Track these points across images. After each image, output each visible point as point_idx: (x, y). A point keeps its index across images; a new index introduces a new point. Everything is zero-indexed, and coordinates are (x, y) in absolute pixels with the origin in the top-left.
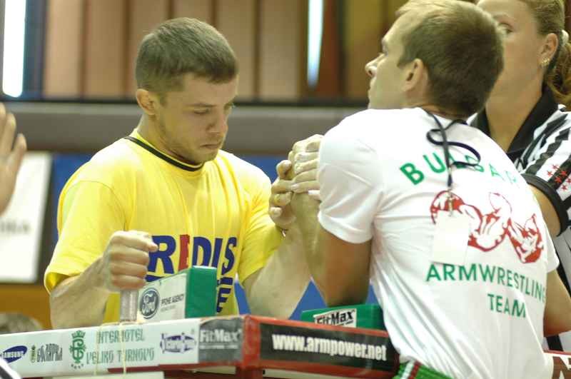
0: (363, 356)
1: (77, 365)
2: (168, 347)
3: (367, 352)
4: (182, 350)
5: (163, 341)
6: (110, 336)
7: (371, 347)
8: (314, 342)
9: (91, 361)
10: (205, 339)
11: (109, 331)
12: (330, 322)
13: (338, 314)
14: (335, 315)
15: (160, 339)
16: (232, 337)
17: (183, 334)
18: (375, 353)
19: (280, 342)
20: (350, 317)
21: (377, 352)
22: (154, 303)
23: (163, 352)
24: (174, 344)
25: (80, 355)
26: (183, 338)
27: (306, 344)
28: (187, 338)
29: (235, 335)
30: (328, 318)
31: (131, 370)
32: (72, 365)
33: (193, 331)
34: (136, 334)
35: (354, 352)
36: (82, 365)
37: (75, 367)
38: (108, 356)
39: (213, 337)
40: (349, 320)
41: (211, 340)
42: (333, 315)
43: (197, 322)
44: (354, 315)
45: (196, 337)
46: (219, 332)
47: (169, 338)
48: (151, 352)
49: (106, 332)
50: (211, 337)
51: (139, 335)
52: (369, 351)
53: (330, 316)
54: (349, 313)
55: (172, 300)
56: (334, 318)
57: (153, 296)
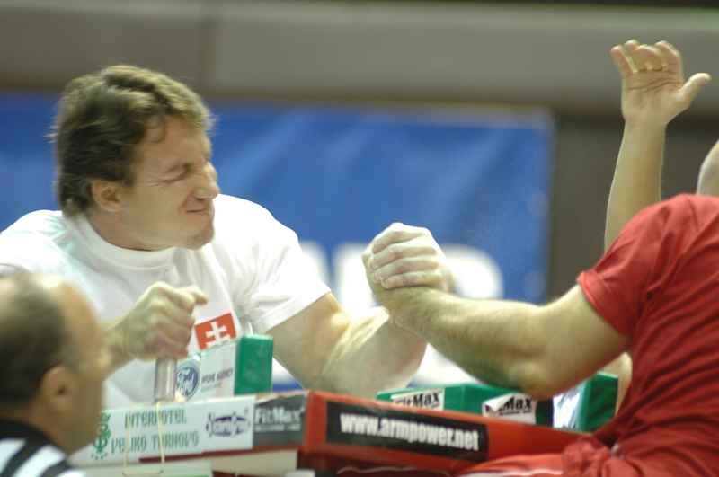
0: (449, 443)
1: (99, 456)
2: (217, 431)
3: (453, 438)
4: (233, 433)
5: (210, 424)
6: (143, 419)
7: (459, 433)
8: (390, 425)
9: (117, 449)
10: (261, 420)
11: (141, 412)
12: (412, 404)
13: (421, 396)
14: (418, 397)
15: (206, 420)
16: (293, 416)
17: (234, 414)
18: (464, 441)
19: (349, 423)
20: (436, 399)
21: (467, 440)
22: (191, 381)
23: (210, 435)
24: (222, 426)
25: (103, 442)
26: (234, 418)
27: (380, 427)
28: (239, 419)
29: (297, 414)
31: (169, 459)
32: (93, 456)
33: (246, 411)
34: (176, 416)
35: (438, 439)
36: (106, 455)
37: (97, 458)
38: (139, 442)
39: (272, 417)
40: (435, 403)
41: (269, 420)
42: (415, 398)
43: (250, 400)
44: (441, 397)
45: (250, 417)
46: (278, 412)
47: (217, 420)
48: (194, 436)
49: (138, 414)
50: (268, 418)
51: (179, 416)
52: (457, 438)
53: (412, 399)
54: (436, 395)
55: (216, 377)
56: (417, 400)
57: (191, 373)
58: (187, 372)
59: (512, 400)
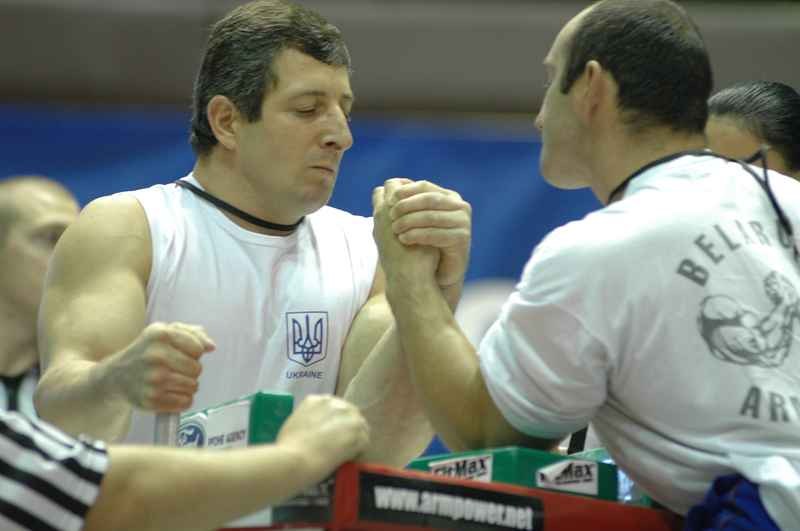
0: (500, 521)
3: (504, 516)
7: (510, 510)
8: (432, 500)
12: (453, 473)
13: (465, 462)
14: (461, 465)
16: (320, 489)
18: (516, 519)
19: (385, 497)
20: (483, 466)
21: (519, 518)
22: (196, 442)
27: (420, 502)
29: (324, 487)
30: (450, 469)
35: (487, 516)
40: (481, 471)
44: (489, 463)
52: (508, 516)
53: (454, 466)
54: (482, 461)
55: (225, 438)
56: (460, 468)
57: (195, 434)
58: (191, 432)
59: (570, 466)
